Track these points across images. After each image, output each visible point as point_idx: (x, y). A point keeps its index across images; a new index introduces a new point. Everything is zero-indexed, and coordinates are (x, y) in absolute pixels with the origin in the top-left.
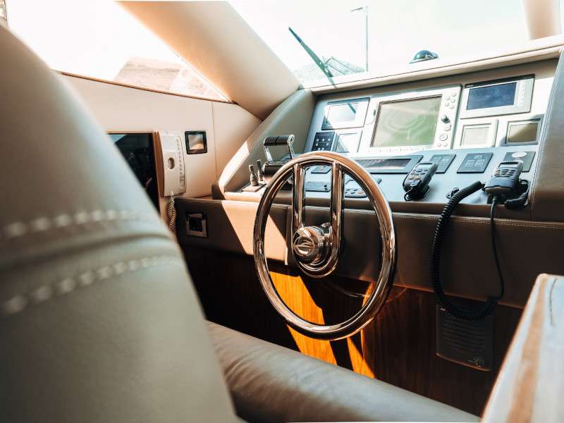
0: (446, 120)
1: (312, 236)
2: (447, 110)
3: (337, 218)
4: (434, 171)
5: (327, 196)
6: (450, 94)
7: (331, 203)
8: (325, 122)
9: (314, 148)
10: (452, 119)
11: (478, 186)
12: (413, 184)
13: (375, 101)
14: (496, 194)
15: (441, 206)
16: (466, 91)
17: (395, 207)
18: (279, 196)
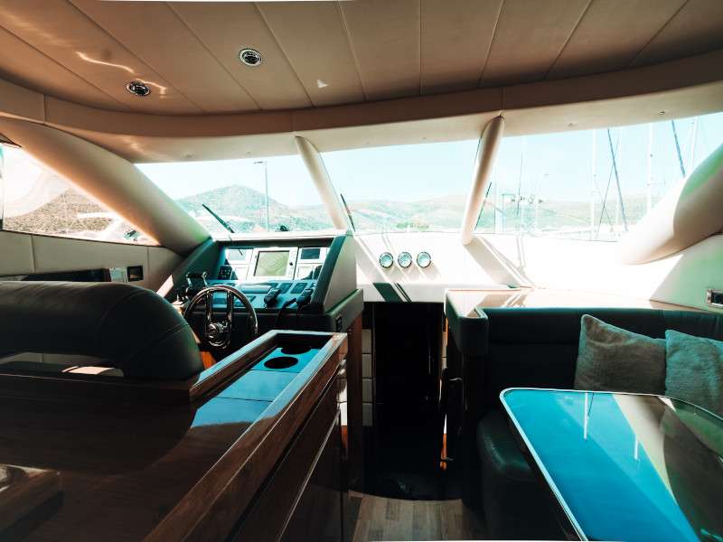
0: (291, 264)
1: (217, 327)
2: (292, 258)
3: (230, 317)
4: (279, 292)
5: (225, 306)
6: (293, 250)
7: (227, 310)
8: (226, 260)
9: (220, 278)
10: (294, 264)
11: (294, 300)
12: (268, 299)
13: (257, 250)
14: (301, 303)
15: (278, 310)
16: (301, 250)
17: (258, 310)
18: (198, 307)
